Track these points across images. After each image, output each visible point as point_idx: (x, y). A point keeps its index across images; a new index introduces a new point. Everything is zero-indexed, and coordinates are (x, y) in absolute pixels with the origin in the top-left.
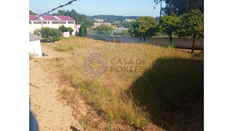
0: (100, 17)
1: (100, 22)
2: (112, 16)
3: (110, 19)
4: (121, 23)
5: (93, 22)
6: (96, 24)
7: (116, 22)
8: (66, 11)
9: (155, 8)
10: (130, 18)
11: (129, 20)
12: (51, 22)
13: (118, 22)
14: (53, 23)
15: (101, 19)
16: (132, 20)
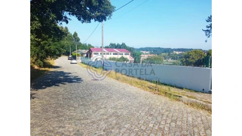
0: (147, 49)
1: (146, 54)
2: (159, 48)
3: (156, 51)
4: (168, 55)
5: (140, 54)
6: (143, 55)
7: (162, 54)
8: (116, 44)
9: (206, 41)
10: (179, 50)
11: (177, 53)
12: (112, 53)
13: (165, 54)
14: (114, 54)
15: (147, 51)
16: (180, 52)
